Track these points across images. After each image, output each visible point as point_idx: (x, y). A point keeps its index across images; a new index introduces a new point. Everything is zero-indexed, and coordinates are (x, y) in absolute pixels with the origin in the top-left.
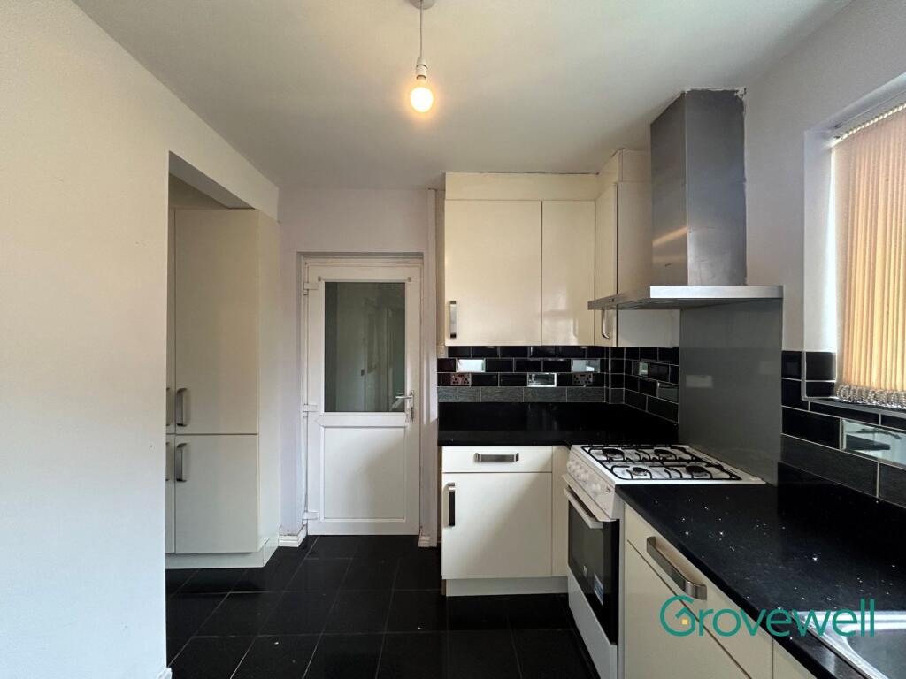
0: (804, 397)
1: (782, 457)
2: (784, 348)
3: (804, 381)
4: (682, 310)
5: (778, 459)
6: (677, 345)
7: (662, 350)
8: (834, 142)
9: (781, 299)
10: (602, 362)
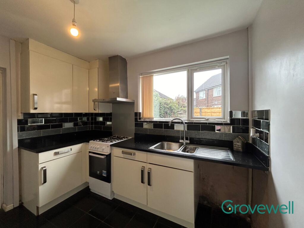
0: (138, 120)
1: (135, 132)
2: (135, 112)
3: (138, 117)
4: (113, 104)
5: (134, 132)
6: (111, 112)
7: (107, 113)
8: (141, 77)
9: (134, 103)
10: (87, 118)
